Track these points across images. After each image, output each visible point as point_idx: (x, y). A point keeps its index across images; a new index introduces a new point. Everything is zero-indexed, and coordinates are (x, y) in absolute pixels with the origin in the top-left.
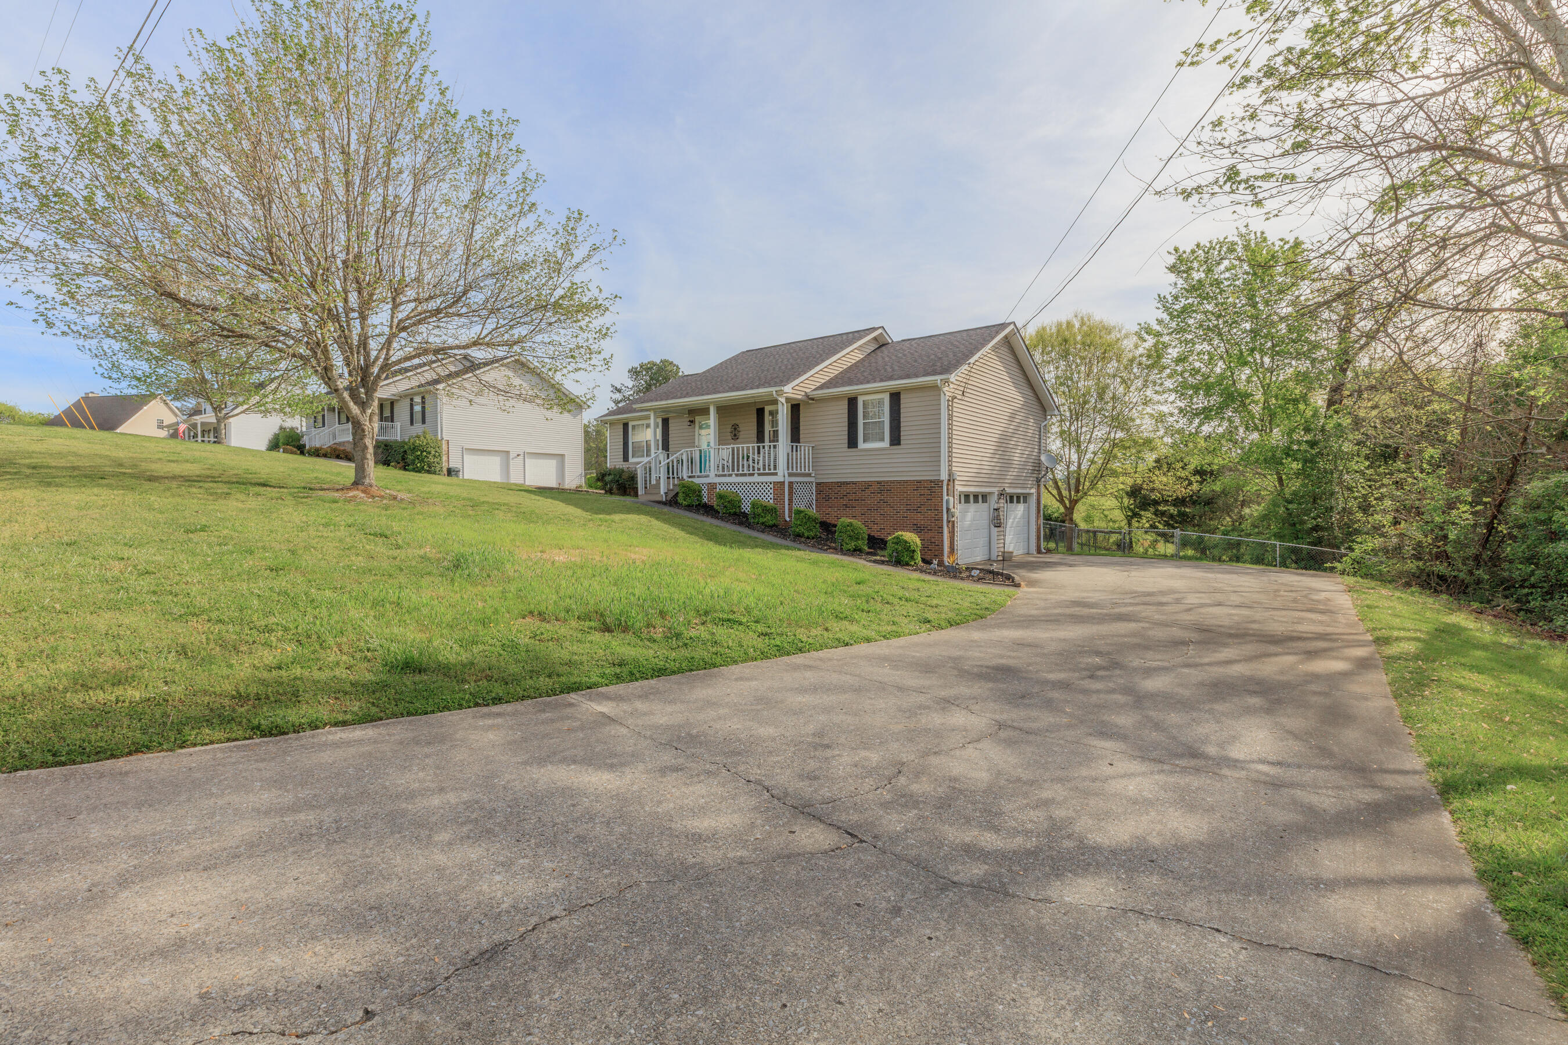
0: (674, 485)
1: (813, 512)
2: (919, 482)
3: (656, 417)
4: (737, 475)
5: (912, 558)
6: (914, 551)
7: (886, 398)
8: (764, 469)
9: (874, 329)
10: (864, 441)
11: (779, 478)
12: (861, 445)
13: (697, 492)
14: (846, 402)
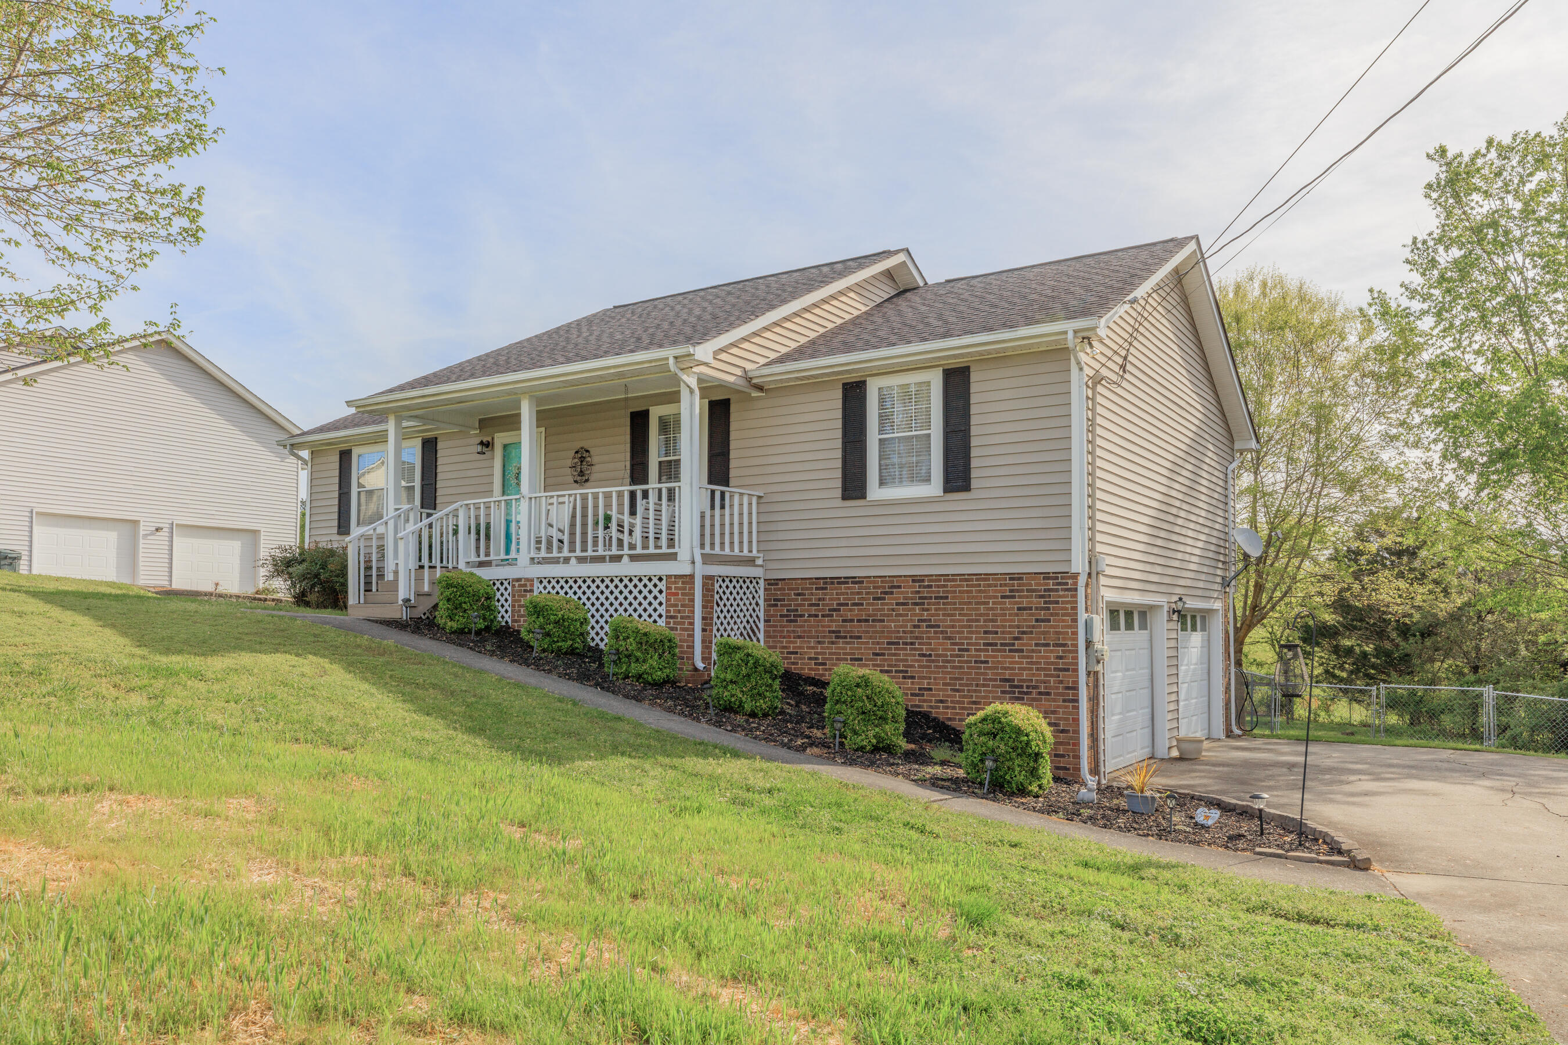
0: (432, 583)
1: (759, 647)
2: (1014, 577)
3: (404, 435)
4: (581, 560)
5: (1034, 773)
6: (1038, 755)
7: (936, 380)
8: (645, 547)
9: (887, 254)
10: (882, 483)
11: (680, 568)
12: (875, 492)
13: (485, 600)
14: (839, 394)
